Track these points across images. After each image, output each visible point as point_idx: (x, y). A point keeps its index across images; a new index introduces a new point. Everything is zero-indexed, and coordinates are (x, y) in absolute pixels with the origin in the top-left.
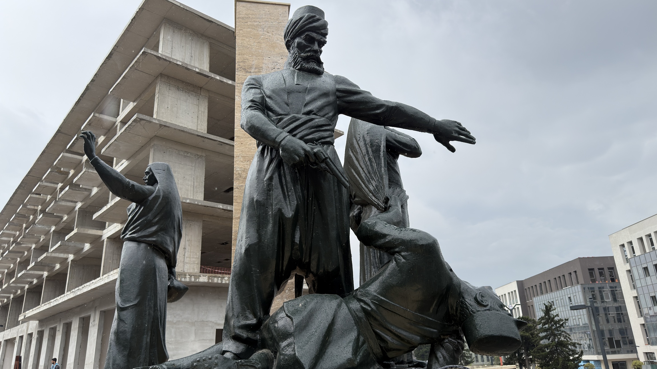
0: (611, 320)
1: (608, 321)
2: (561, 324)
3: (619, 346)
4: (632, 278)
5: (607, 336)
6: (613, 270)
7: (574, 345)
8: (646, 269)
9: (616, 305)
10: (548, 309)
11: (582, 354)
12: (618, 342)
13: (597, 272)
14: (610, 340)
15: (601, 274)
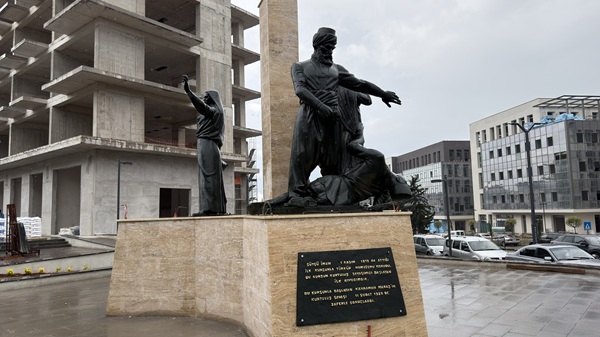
0: (460, 190)
1: (457, 191)
2: (422, 191)
3: (462, 209)
4: (480, 159)
5: (455, 201)
6: (468, 151)
7: (429, 207)
8: (492, 153)
9: (466, 179)
10: (414, 181)
11: (434, 214)
12: (462, 207)
13: (455, 153)
14: (457, 205)
15: (458, 155)
